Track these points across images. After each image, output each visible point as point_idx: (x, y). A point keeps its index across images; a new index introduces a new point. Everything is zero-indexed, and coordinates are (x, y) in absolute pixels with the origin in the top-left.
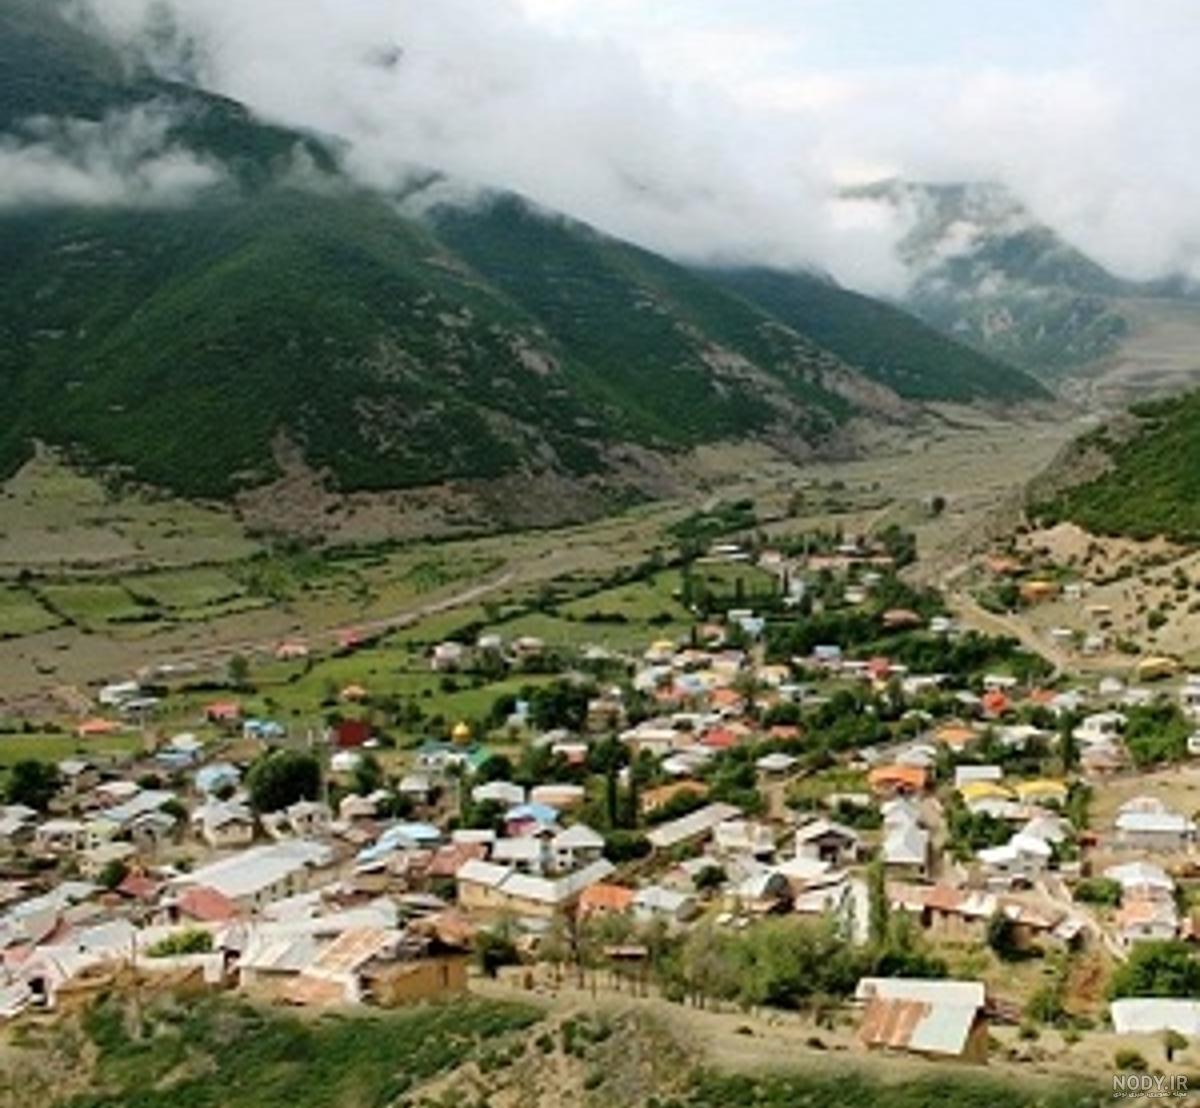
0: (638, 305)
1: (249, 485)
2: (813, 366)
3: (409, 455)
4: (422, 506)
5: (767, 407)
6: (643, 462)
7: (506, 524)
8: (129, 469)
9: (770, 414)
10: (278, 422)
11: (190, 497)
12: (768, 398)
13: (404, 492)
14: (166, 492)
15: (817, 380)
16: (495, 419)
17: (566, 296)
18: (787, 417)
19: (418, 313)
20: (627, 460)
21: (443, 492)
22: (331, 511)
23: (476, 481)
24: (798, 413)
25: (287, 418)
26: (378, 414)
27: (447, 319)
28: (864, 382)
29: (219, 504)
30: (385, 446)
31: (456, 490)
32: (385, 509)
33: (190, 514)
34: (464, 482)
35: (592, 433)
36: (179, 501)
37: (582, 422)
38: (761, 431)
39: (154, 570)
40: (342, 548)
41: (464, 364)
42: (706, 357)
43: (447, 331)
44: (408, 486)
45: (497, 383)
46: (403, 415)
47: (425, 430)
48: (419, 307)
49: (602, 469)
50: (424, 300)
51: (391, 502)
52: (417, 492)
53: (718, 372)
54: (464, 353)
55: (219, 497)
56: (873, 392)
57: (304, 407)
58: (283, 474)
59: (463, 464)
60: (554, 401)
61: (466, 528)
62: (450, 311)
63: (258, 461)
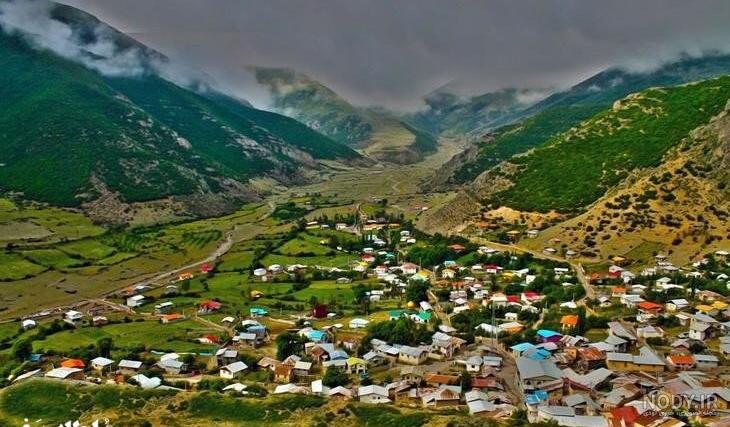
0: (204, 118)
1: (87, 200)
2: (278, 145)
3: (149, 185)
4: (163, 208)
5: (269, 161)
6: (238, 187)
7: (200, 215)
8: (22, 194)
9: (271, 165)
10: (89, 171)
11: (59, 207)
12: (269, 158)
13: (154, 202)
14: (46, 204)
15: (280, 150)
16: (181, 168)
17: (173, 114)
18: (277, 166)
19: (129, 120)
20: (231, 186)
21: (169, 201)
22: (126, 211)
23: (181, 196)
24: (281, 164)
25: (93, 168)
26: (131, 166)
27: (142, 123)
28: (298, 151)
29: (75, 209)
30: (138, 181)
31: (175, 201)
32: (148, 209)
33: (63, 215)
34: (177, 197)
35: (215, 174)
36: (55, 209)
37: (209, 169)
38: (269, 173)
39: (68, 242)
40: (139, 229)
41: (156, 143)
42: (239, 141)
43: (144, 128)
44: (154, 199)
45: (171, 152)
46: (142, 167)
47: (153, 173)
48: (130, 118)
49: (222, 190)
50: (131, 115)
51: (150, 207)
52: (158, 201)
53: (246, 147)
54: (154, 139)
55: (74, 207)
56: (301, 155)
57: (98, 163)
58: (101, 195)
59: (173, 188)
60: (195, 160)
61: (185, 218)
62: (143, 120)
63: (88, 188)
